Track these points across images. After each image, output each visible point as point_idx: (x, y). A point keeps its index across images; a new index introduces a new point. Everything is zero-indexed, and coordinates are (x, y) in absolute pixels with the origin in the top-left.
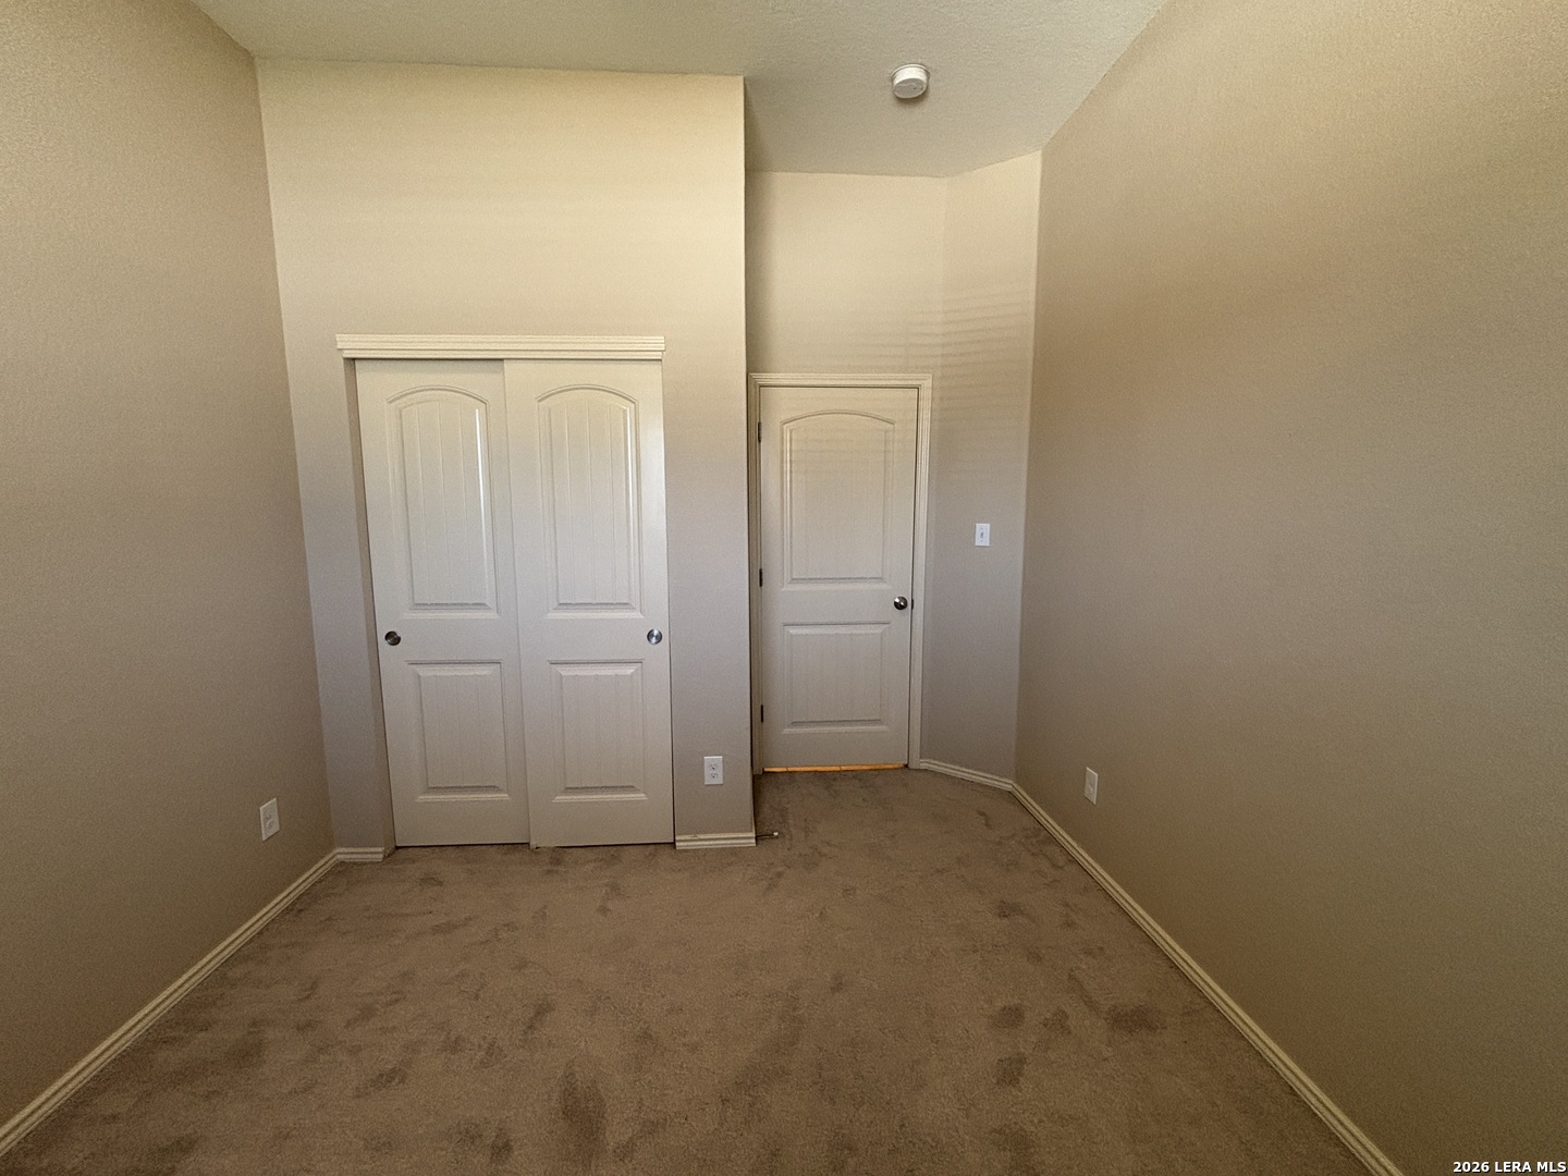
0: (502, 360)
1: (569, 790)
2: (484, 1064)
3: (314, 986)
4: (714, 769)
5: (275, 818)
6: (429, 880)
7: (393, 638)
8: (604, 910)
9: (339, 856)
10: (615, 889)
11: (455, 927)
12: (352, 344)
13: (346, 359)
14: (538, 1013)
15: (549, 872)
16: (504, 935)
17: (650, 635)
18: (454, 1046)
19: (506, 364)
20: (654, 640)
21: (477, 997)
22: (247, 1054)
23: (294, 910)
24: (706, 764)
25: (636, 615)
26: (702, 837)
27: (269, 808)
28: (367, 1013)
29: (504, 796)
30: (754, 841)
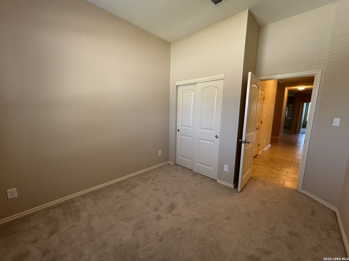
0: (196, 83)
1: (199, 163)
2: (166, 195)
3: (157, 176)
4: (226, 168)
5: (161, 153)
6: (177, 170)
7: (179, 130)
8: (196, 185)
9: (169, 162)
10: (201, 183)
11: (175, 177)
12: (177, 83)
13: (176, 86)
14: (176, 193)
15: (193, 176)
16: (180, 181)
17: (216, 136)
18: (165, 191)
19: (197, 84)
20: (216, 137)
21: (171, 187)
22: (147, 180)
23: (161, 167)
24: (224, 167)
25: (214, 132)
26: (222, 181)
27: (160, 151)
28: (160, 182)
29: (190, 161)
30: (233, 187)
